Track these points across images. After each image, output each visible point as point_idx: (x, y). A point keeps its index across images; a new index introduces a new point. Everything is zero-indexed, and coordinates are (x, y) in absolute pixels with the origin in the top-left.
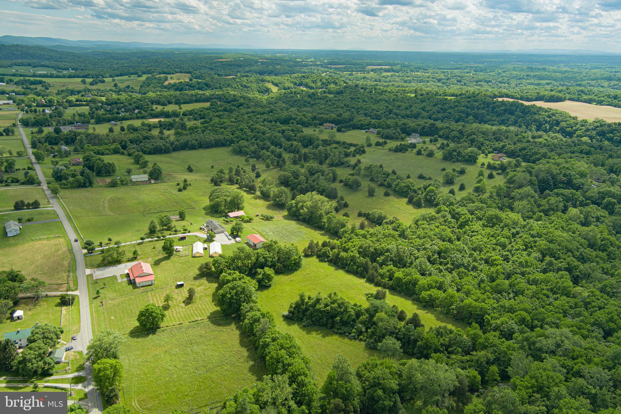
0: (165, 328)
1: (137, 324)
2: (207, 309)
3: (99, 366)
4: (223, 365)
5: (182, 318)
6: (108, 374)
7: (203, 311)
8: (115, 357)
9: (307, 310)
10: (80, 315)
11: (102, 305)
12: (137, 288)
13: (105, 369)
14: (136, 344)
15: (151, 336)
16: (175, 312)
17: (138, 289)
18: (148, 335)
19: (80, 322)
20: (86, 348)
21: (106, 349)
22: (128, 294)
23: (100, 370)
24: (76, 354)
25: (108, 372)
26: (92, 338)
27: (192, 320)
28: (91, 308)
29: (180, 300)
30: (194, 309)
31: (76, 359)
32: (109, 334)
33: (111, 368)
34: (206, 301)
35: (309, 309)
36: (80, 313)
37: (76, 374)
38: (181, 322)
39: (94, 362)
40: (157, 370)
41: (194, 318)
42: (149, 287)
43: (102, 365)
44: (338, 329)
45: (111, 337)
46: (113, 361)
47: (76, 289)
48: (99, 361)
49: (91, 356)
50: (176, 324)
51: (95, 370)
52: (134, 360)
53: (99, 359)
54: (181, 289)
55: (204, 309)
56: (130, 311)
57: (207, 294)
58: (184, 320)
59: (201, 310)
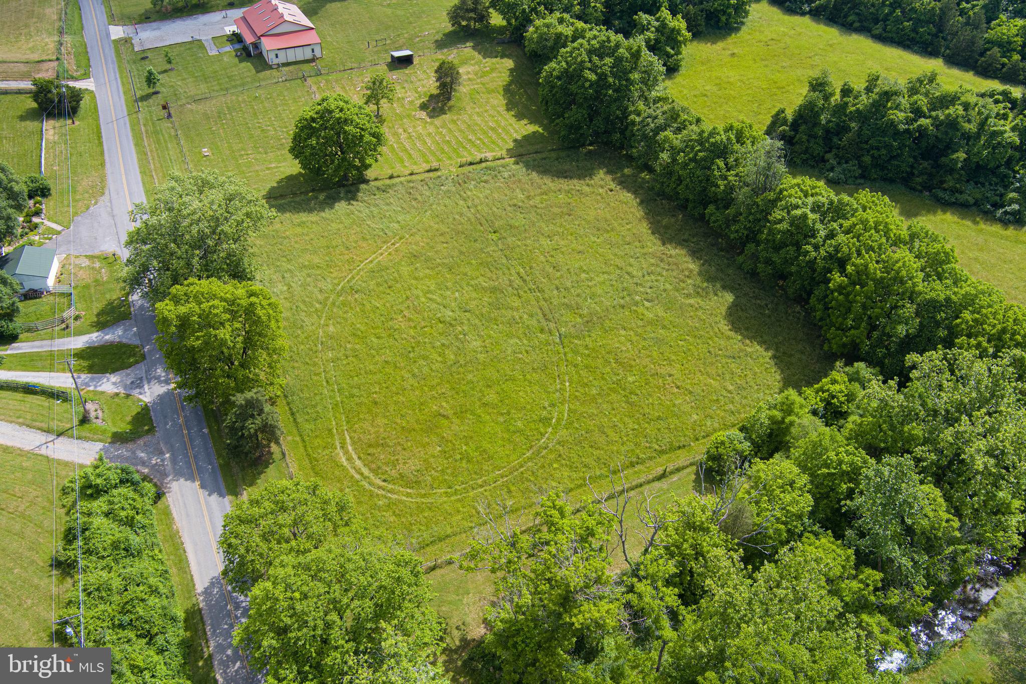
0: (388, 182)
1: (293, 167)
2: (504, 129)
3: (183, 309)
4: (636, 304)
5: (434, 154)
6: (223, 343)
7: (491, 133)
8: (238, 274)
9: (842, 129)
10: (101, 144)
11: (169, 116)
12: (270, 67)
13: (208, 322)
14: (299, 230)
15: (341, 207)
16: (403, 136)
17: (274, 72)
18: (331, 201)
19: (103, 165)
20: (124, 238)
21: (199, 242)
22: (243, 85)
23: (184, 323)
24: (97, 265)
25: (224, 333)
26: (141, 198)
27: (469, 159)
28: (134, 126)
29: (411, 102)
30: (463, 127)
31: (97, 283)
32: (203, 186)
33: (234, 315)
34: (493, 107)
35: (847, 129)
36: (100, 137)
37: (94, 337)
38: (435, 165)
39: (157, 294)
40: (399, 323)
41: (470, 154)
42: (306, 67)
43: (193, 305)
44: (954, 191)
45: (216, 195)
46: (236, 290)
47: (86, 76)
48: (176, 289)
49: (145, 269)
50: (416, 169)
51: (165, 321)
52: (304, 286)
53: (176, 281)
54: (407, 71)
55: (493, 129)
56: (259, 132)
57: (491, 86)
58: (439, 160)
59: (485, 133)
